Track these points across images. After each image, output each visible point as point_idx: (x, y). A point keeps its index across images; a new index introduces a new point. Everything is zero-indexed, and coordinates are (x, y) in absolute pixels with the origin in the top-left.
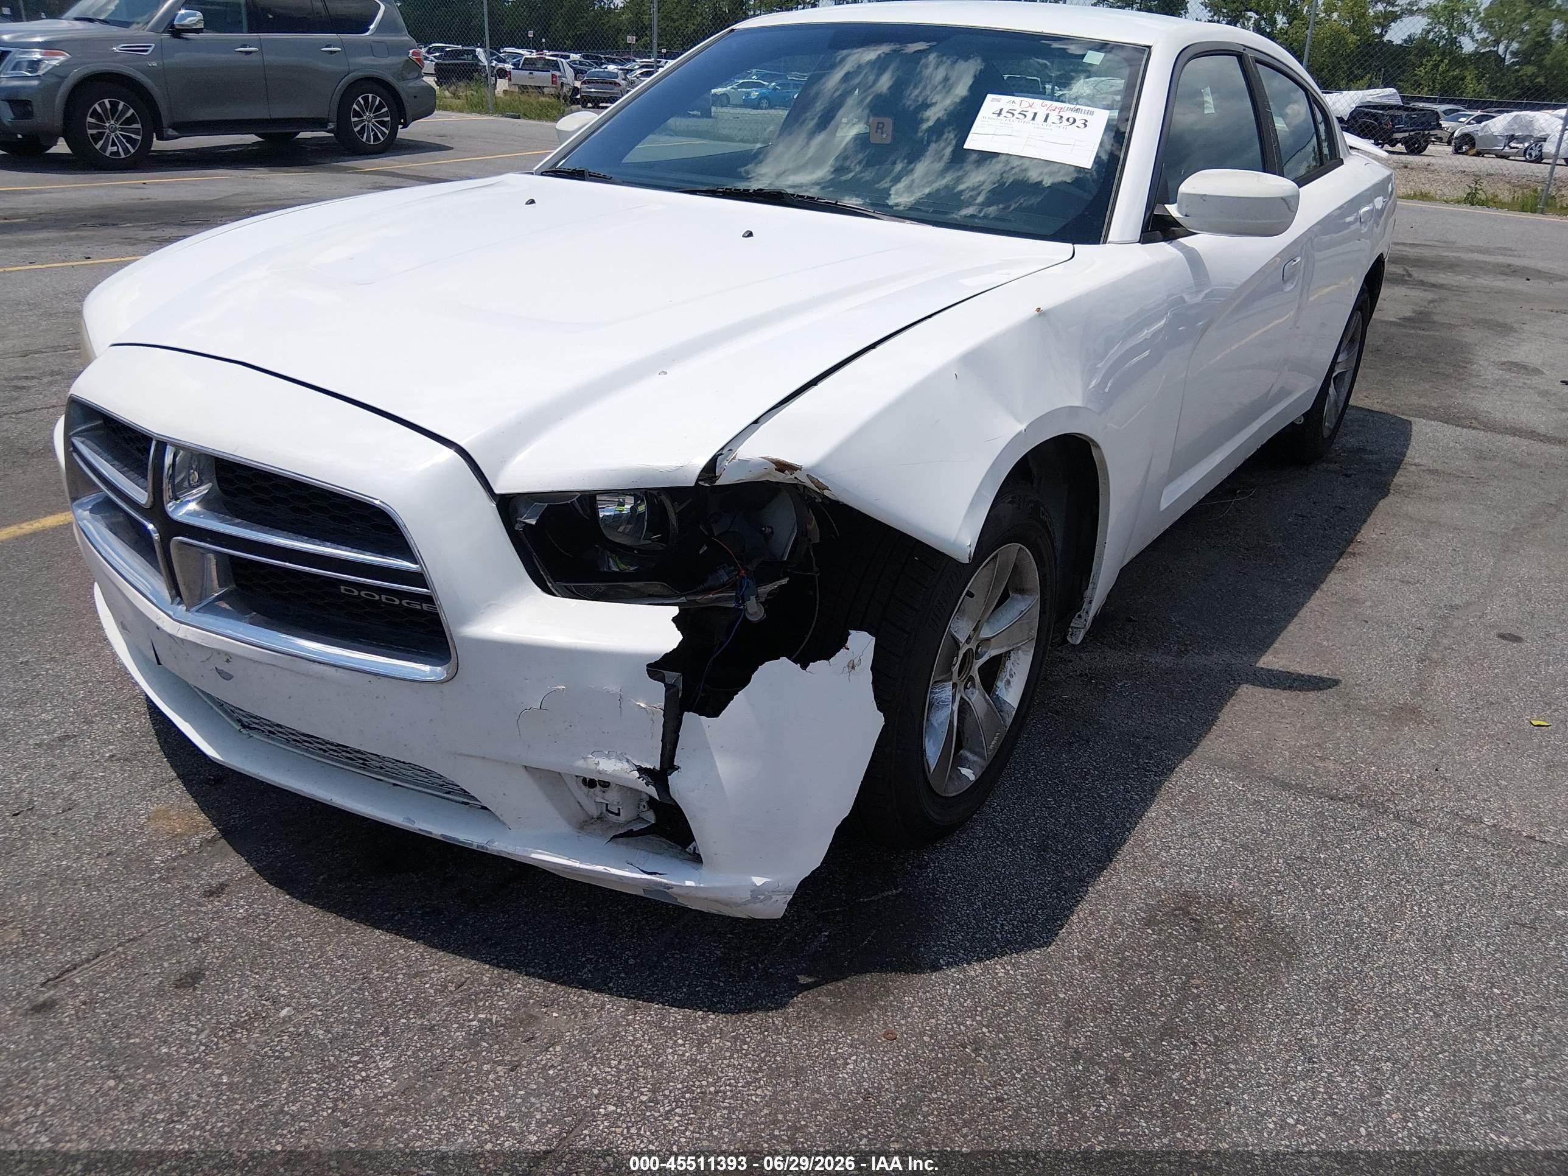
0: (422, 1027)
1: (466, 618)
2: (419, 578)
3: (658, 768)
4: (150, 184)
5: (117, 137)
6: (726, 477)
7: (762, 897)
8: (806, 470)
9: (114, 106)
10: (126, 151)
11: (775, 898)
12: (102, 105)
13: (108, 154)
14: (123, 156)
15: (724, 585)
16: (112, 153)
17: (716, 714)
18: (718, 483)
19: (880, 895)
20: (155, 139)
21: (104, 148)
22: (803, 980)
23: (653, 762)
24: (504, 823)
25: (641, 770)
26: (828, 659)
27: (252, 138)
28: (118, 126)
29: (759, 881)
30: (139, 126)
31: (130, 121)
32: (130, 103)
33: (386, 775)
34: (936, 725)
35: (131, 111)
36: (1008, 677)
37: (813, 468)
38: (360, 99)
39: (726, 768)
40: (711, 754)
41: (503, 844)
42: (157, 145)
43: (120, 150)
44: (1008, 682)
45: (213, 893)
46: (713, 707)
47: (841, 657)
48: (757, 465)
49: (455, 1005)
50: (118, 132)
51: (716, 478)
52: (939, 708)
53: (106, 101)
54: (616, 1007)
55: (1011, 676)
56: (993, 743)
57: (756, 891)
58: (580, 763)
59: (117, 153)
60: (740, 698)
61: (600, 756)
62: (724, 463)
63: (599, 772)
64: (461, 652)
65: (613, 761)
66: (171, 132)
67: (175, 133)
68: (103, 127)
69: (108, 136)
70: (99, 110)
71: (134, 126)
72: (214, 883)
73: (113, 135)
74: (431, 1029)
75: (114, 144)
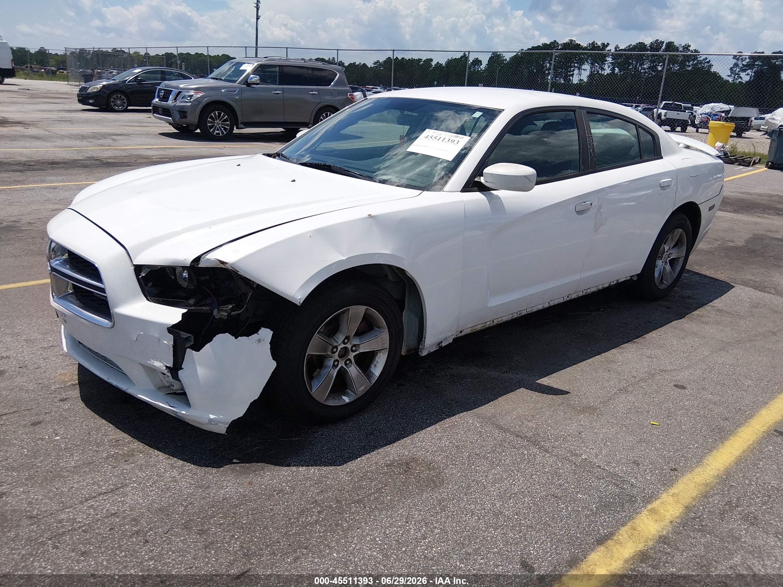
0: (96, 450)
1: (116, 306)
2: (103, 290)
3: (172, 366)
4: (227, 147)
5: (220, 127)
6: (202, 264)
7: (214, 423)
8: (230, 264)
9: (219, 114)
10: (223, 133)
11: (220, 425)
12: (215, 114)
13: (215, 134)
14: (221, 135)
15: (208, 304)
16: (217, 133)
17: (199, 351)
18: (199, 266)
19: (290, 439)
20: (235, 128)
21: (214, 131)
22: (234, 461)
23: (171, 365)
24: (133, 383)
25: (167, 367)
26: (248, 336)
27: (281, 130)
28: (220, 122)
29: (212, 417)
30: (229, 123)
31: (226, 120)
32: (226, 113)
33: (110, 363)
34: (321, 374)
35: (226, 117)
36: (376, 363)
37: (233, 264)
38: (324, 114)
39: (201, 371)
40: (196, 365)
41: (131, 391)
42: (236, 131)
43: (220, 132)
44: (376, 365)
45: (62, 400)
46: (197, 347)
47: (255, 337)
48: (213, 261)
49: (110, 446)
50: (220, 125)
51: (199, 264)
52: (326, 368)
53: (216, 112)
54: (162, 456)
55: (377, 363)
56: (362, 388)
57: (211, 420)
58: (149, 362)
59: (219, 134)
60: (208, 346)
61: (155, 360)
62: (202, 260)
63: (154, 366)
64: (116, 318)
65: (158, 362)
66: (242, 126)
67: (244, 127)
68: (214, 123)
69: (216, 127)
70: (213, 116)
71: (227, 123)
72: (65, 397)
73: (218, 126)
74: (97, 451)
75: (218, 130)
